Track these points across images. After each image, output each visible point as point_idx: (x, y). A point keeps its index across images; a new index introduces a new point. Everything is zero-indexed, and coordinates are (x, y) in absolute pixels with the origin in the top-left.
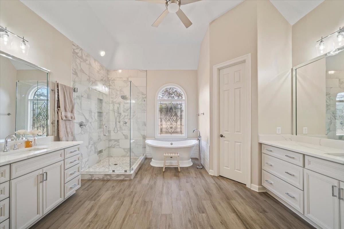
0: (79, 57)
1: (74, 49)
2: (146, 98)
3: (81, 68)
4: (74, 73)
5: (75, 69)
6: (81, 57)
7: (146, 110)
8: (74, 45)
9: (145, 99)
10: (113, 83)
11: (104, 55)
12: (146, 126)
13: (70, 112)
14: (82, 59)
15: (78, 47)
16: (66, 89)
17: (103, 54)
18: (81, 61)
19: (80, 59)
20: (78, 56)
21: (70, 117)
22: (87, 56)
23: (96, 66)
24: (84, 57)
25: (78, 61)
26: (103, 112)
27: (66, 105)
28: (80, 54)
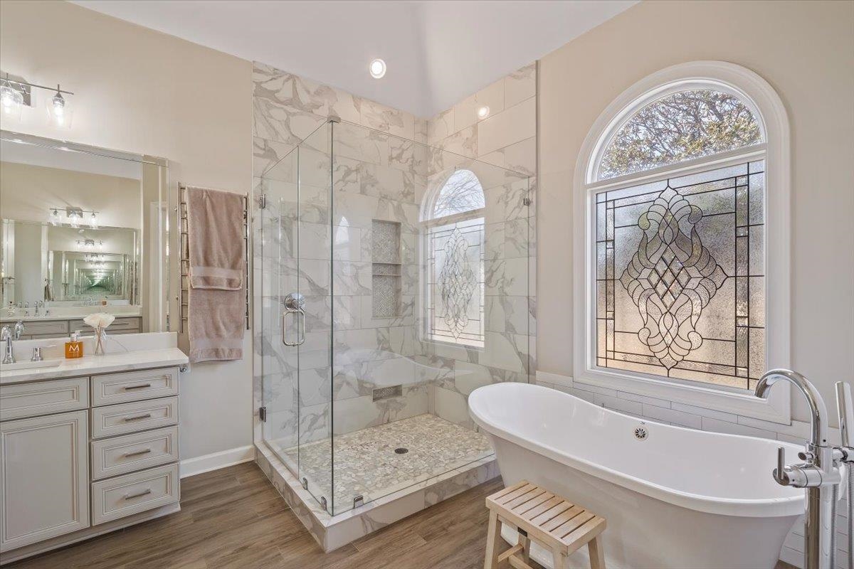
0: (281, 103)
1: (258, 84)
2: (535, 187)
3: (291, 133)
4: (262, 152)
5: (265, 141)
6: (294, 101)
7: (536, 245)
8: (260, 72)
9: (532, 197)
10: (440, 162)
11: (384, 73)
12: (534, 316)
13: (227, 265)
14: (294, 107)
15: (276, 74)
16: (212, 202)
17: (378, 69)
18: (288, 114)
19: (285, 107)
20: (278, 101)
21: (225, 282)
22: (318, 93)
23: (360, 116)
24: (305, 99)
25: (278, 114)
26: (403, 263)
27: (211, 248)
28: (286, 93)
